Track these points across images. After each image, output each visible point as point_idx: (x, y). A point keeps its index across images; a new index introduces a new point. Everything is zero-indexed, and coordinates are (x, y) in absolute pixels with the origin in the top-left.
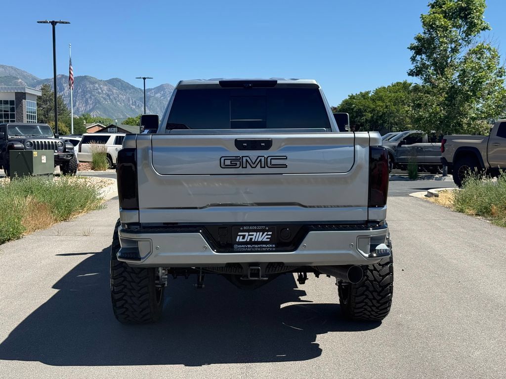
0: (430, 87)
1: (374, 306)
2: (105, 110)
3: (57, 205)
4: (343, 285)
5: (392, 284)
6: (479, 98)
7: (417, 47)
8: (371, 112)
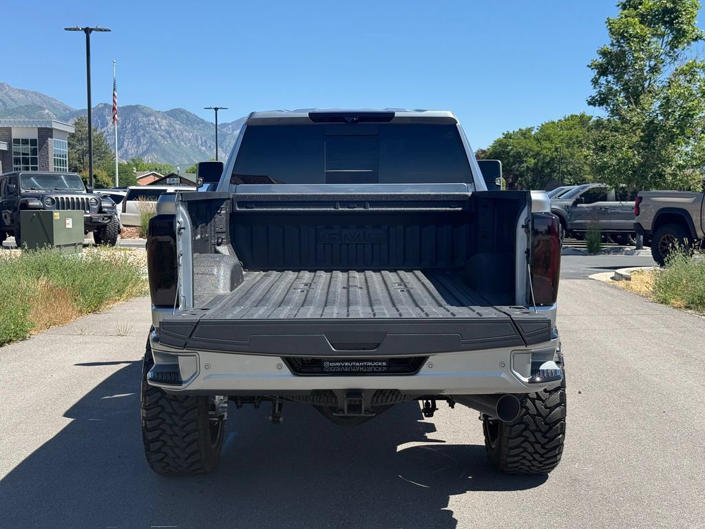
0: (619, 122)
1: (536, 452)
2: (164, 153)
3: (83, 290)
4: (491, 420)
5: (564, 421)
6: (689, 138)
7: (601, 65)
8: (534, 156)
